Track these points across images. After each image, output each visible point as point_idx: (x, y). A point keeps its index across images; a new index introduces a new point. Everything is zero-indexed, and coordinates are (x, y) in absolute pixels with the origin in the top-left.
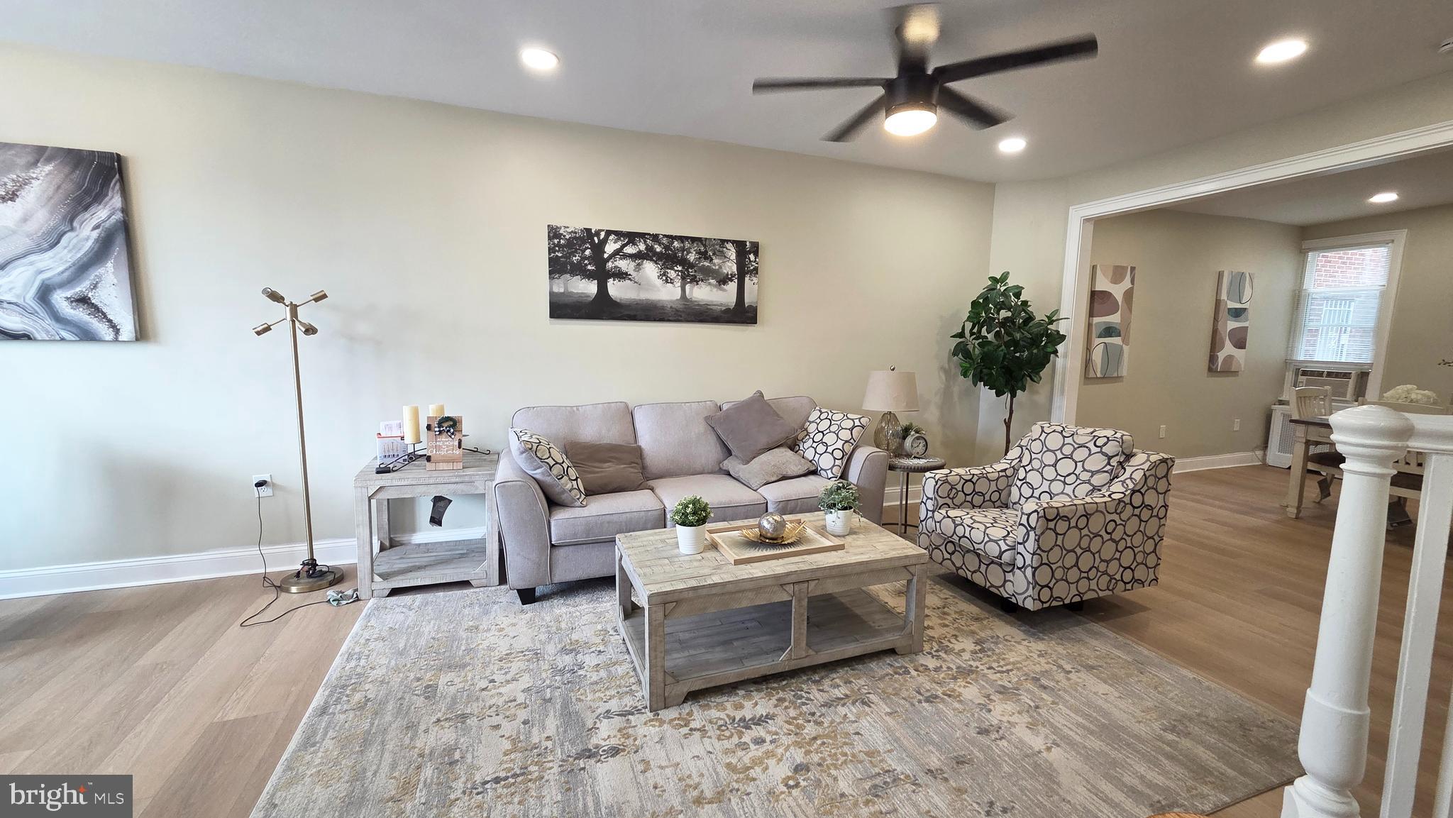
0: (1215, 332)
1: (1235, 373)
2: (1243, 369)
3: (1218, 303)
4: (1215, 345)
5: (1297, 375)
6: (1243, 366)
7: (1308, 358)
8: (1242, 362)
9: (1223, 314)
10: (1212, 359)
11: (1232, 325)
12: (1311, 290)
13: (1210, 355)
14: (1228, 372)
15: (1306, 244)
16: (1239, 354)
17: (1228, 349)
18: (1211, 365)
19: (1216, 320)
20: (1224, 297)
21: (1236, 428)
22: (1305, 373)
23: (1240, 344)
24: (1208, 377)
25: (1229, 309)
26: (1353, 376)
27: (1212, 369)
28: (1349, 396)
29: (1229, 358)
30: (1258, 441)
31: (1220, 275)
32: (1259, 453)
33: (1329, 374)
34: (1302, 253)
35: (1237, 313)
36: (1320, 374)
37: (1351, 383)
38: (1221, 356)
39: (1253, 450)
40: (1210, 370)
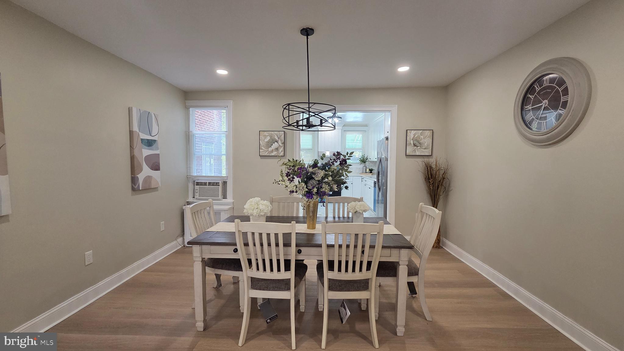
0: (132, 158)
1: (155, 189)
2: (160, 186)
3: (131, 133)
4: (134, 169)
5: (194, 185)
6: (160, 183)
7: (199, 174)
8: (159, 180)
9: (137, 144)
10: (134, 180)
11: (146, 152)
12: (195, 132)
13: (132, 177)
14: (149, 188)
15: (189, 103)
16: (155, 174)
17: (146, 172)
18: (133, 185)
19: (131, 147)
20: (136, 128)
21: (163, 228)
22: (198, 184)
23: (156, 167)
24: (132, 195)
25: (142, 139)
26: (221, 184)
27: (135, 189)
28: (220, 197)
29: (148, 179)
30: (179, 231)
31: (130, 110)
32: (180, 240)
33: (210, 184)
34: (187, 108)
35: (150, 143)
36: (205, 184)
37: (220, 188)
38: (141, 177)
39: (176, 240)
40: (133, 189)
